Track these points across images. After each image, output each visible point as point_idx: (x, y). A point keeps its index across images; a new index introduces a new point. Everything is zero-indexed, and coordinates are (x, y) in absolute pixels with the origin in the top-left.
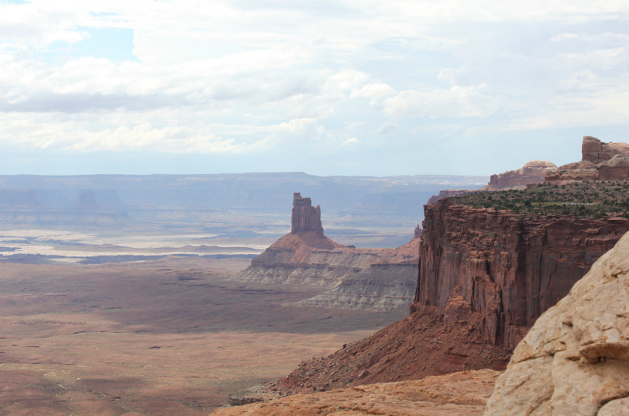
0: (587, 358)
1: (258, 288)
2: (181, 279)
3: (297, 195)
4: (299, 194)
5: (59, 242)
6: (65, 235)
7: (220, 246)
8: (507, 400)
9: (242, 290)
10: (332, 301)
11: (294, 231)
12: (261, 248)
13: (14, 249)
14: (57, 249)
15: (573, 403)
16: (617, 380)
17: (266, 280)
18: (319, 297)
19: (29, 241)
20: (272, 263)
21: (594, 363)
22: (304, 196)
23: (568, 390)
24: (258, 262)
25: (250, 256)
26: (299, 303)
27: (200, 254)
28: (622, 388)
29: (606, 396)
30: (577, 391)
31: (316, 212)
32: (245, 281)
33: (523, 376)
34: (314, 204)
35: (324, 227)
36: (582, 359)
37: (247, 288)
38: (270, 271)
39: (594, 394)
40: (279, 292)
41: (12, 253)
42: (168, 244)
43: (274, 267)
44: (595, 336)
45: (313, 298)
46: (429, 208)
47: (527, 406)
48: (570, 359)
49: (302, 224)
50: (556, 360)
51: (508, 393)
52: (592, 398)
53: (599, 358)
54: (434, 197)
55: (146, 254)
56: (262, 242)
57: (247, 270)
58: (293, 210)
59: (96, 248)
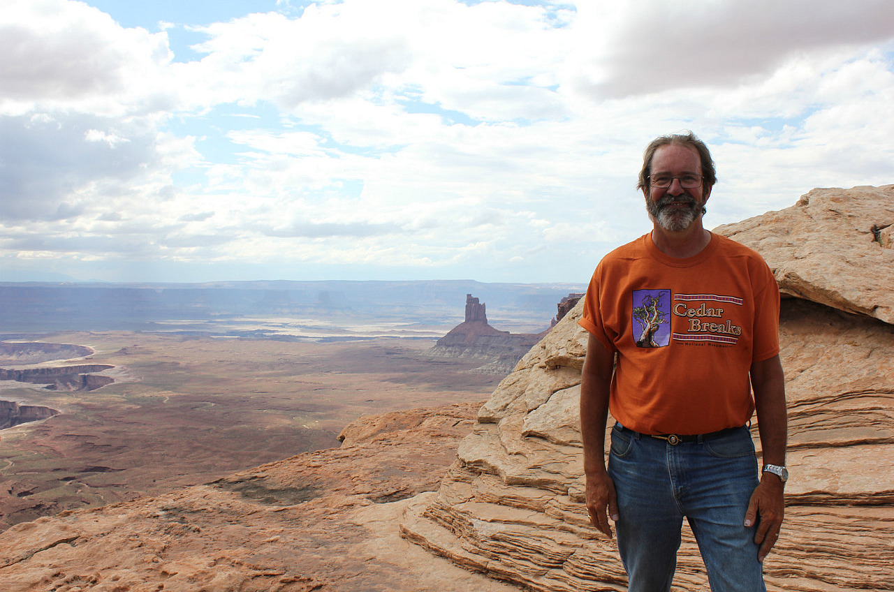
0: (549, 366)
1: (441, 360)
2: (388, 353)
3: (469, 296)
4: (470, 295)
5: (304, 326)
6: (309, 322)
7: (415, 331)
8: (503, 393)
9: (431, 362)
10: (493, 370)
11: (467, 320)
12: (443, 333)
13: (274, 331)
14: (302, 331)
15: (537, 393)
16: (564, 378)
17: (447, 355)
18: (484, 367)
19: (284, 325)
20: (451, 343)
21: (554, 369)
22: (474, 296)
23: (536, 385)
24: (441, 342)
25: (436, 338)
26: (470, 371)
27: (401, 336)
28: (566, 383)
29: (557, 388)
30: (541, 385)
31: (483, 308)
32: (432, 356)
33: (515, 379)
34: (481, 302)
35: (488, 319)
36: (547, 367)
37: (434, 360)
38: (450, 349)
39: (550, 387)
40: (456, 364)
41: (272, 334)
42: (380, 329)
43: (453, 346)
44: (554, 353)
45: (480, 368)
46: (561, 306)
47: (513, 396)
48: (541, 367)
49: (473, 316)
50: (534, 369)
51: (504, 389)
52: (548, 389)
53: (557, 366)
54: (565, 298)
55: (364, 336)
56: (445, 328)
57: (434, 348)
58: (466, 306)
59: (330, 330)
